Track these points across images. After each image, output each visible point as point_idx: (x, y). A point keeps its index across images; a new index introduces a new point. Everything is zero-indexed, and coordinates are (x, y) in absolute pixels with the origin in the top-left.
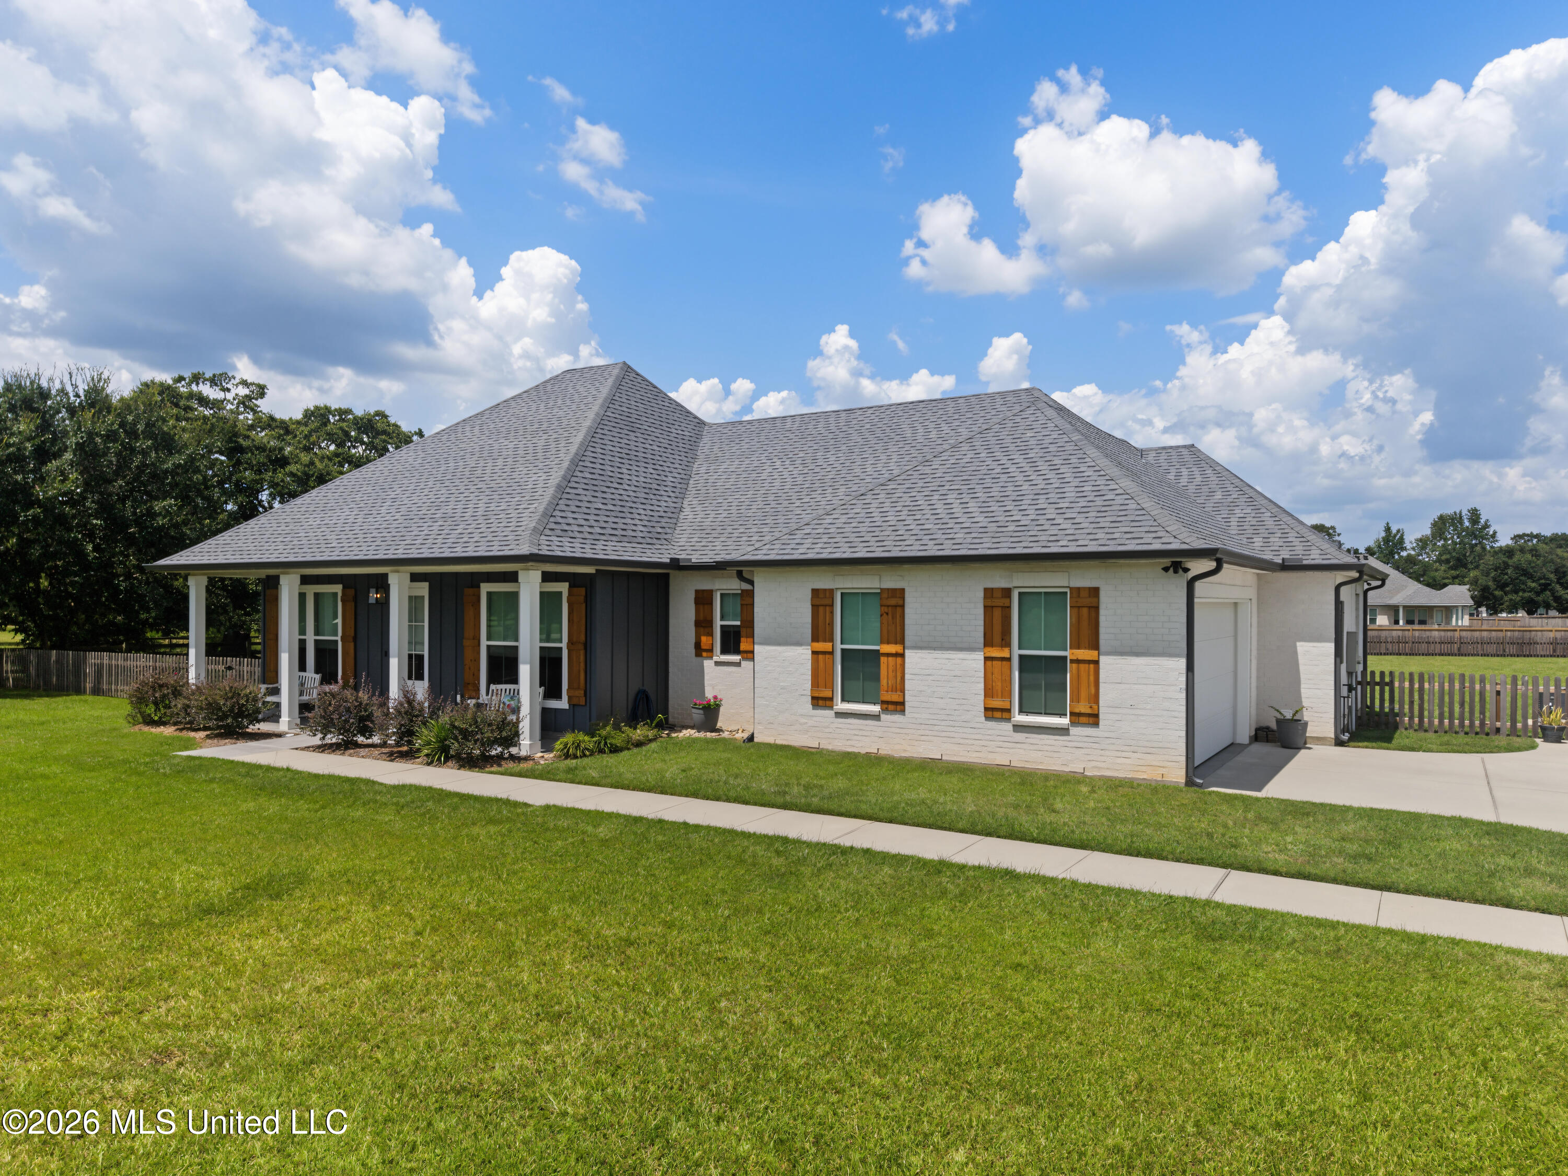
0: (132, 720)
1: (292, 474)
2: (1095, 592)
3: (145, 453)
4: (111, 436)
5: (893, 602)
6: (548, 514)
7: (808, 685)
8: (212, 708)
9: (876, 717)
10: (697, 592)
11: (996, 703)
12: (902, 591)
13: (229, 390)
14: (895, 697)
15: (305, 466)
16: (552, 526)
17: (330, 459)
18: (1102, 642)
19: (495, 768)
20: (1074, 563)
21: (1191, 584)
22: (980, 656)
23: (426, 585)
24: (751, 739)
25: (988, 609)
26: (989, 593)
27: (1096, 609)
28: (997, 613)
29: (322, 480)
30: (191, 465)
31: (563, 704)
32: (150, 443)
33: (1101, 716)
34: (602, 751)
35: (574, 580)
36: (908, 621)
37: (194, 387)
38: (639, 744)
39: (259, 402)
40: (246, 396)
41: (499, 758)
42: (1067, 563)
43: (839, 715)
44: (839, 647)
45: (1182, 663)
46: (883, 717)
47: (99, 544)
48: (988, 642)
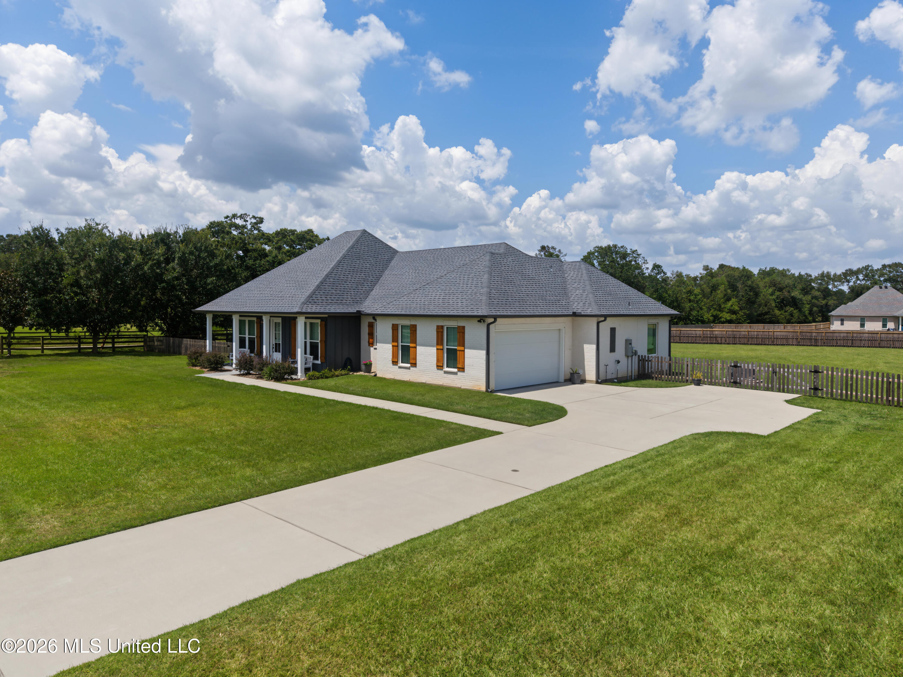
0: (188, 364)
1: (268, 261)
2: (464, 328)
3: (204, 259)
4: (191, 253)
5: (413, 329)
6: (310, 296)
7: (391, 357)
8: (209, 361)
9: (409, 368)
10: (369, 322)
11: (439, 364)
12: (416, 325)
13: (247, 221)
14: (414, 362)
15: (273, 257)
16: (311, 301)
17: (285, 254)
18: (466, 345)
19: (285, 382)
20: (459, 319)
21: (488, 325)
22: (435, 348)
23: (281, 318)
24: (376, 375)
25: (437, 332)
26: (438, 326)
27: (464, 333)
28: (440, 333)
29: (280, 263)
30: (221, 263)
31: (319, 362)
32: (206, 254)
33: (465, 369)
34: (322, 378)
35: (322, 319)
36: (417, 336)
37: (233, 220)
38: (337, 376)
39: (261, 225)
40: (255, 223)
41: (287, 379)
42: (457, 319)
43: (400, 367)
44: (400, 344)
45: (484, 352)
46: (411, 368)
47: (188, 296)
48: (437, 344)
